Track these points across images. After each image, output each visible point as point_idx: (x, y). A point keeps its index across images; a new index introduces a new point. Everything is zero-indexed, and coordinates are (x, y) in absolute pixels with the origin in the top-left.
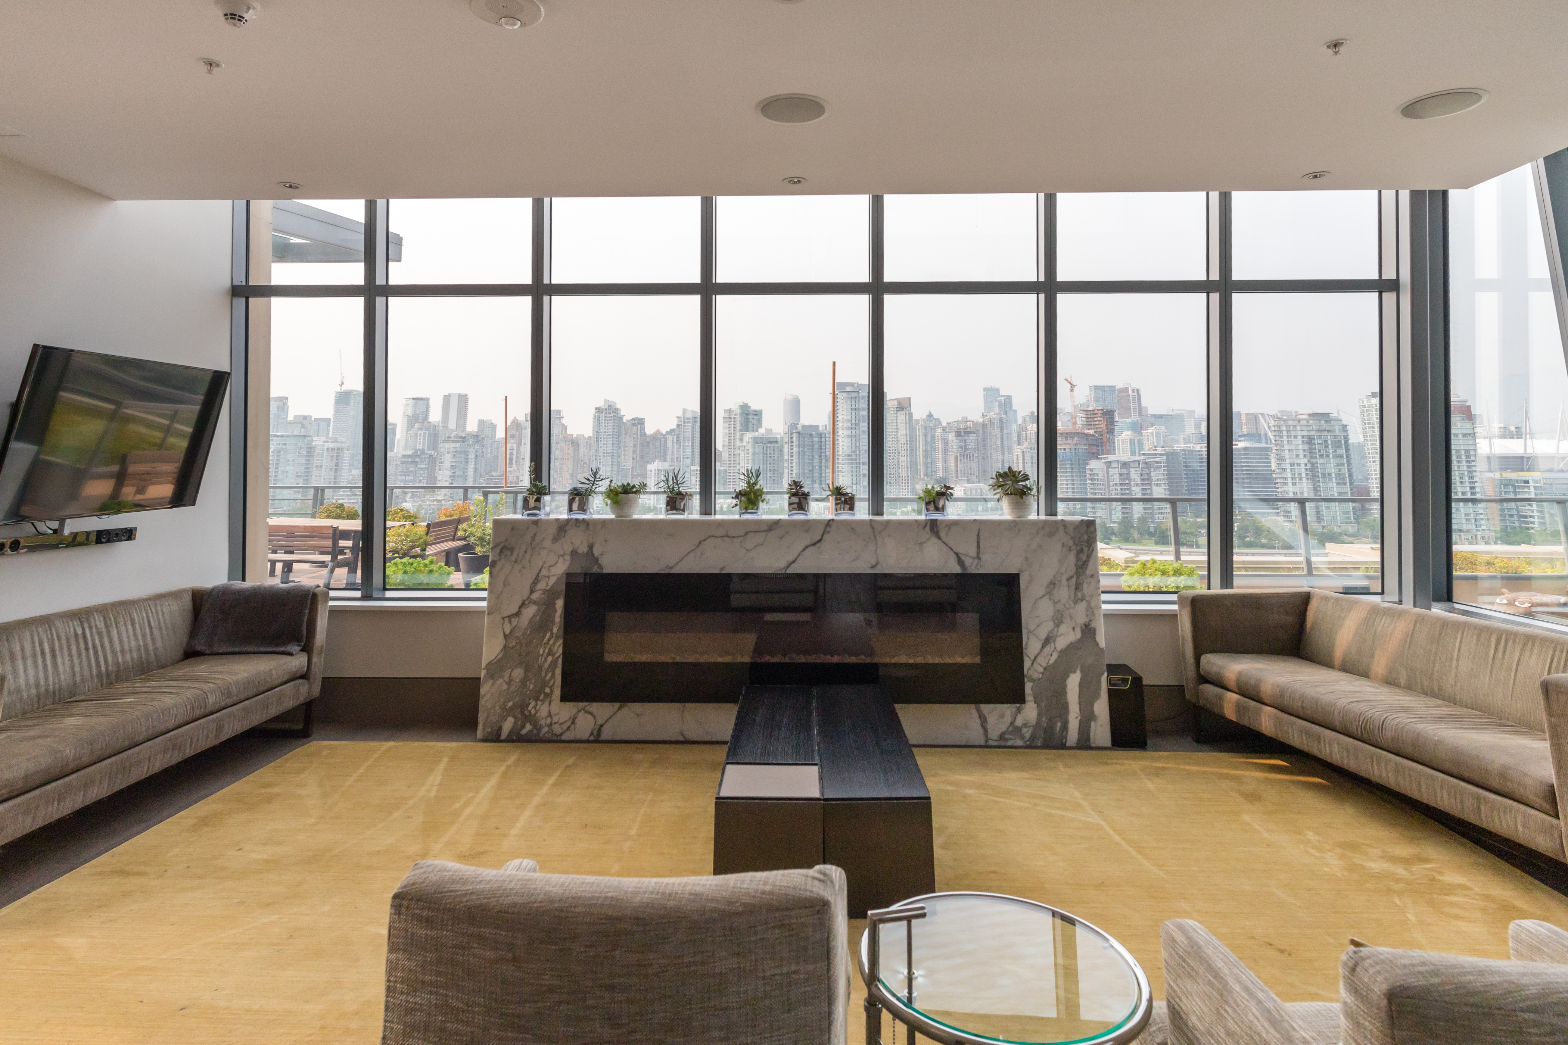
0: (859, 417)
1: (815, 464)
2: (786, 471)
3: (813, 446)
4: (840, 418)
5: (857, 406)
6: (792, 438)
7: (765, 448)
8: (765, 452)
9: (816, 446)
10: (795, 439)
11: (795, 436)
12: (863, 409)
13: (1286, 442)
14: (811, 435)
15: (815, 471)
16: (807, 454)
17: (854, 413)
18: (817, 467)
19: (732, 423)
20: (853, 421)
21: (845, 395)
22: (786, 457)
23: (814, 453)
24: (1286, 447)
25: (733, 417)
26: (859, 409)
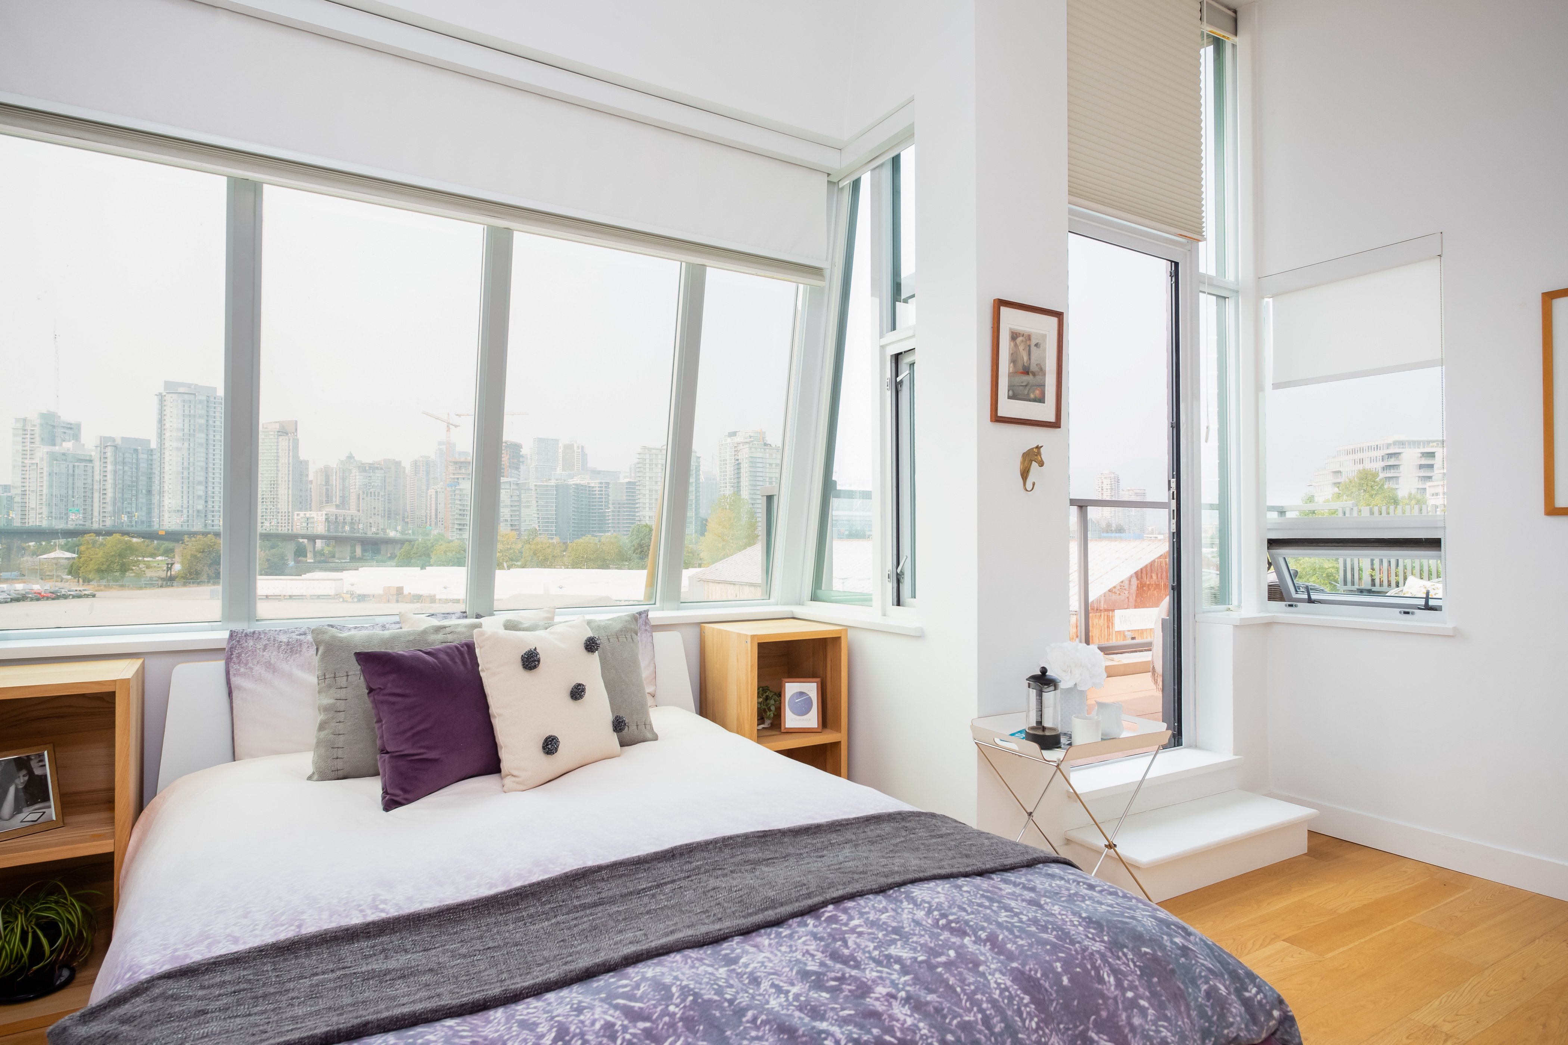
0: (195, 426)
1: (140, 487)
2: (96, 495)
3: (137, 464)
4: (167, 426)
5: (192, 412)
6: (105, 453)
7: (71, 467)
8: (71, 471)
9: (143, 465)
10: (109, 454)
11: (109, 451)
12: (201, 417)
13: (647, 470)
14: (136, 451)
15: (140, 496)
16: (129, 473)
17: (187, 421)
18: (144, 491)
19: (28, 436)
20: (186, 431)
21: (175, 396)
22: (97, 477)
23: (140, 474)
24: (647, 474)
25: (29, 428)
26: (195, 416)
